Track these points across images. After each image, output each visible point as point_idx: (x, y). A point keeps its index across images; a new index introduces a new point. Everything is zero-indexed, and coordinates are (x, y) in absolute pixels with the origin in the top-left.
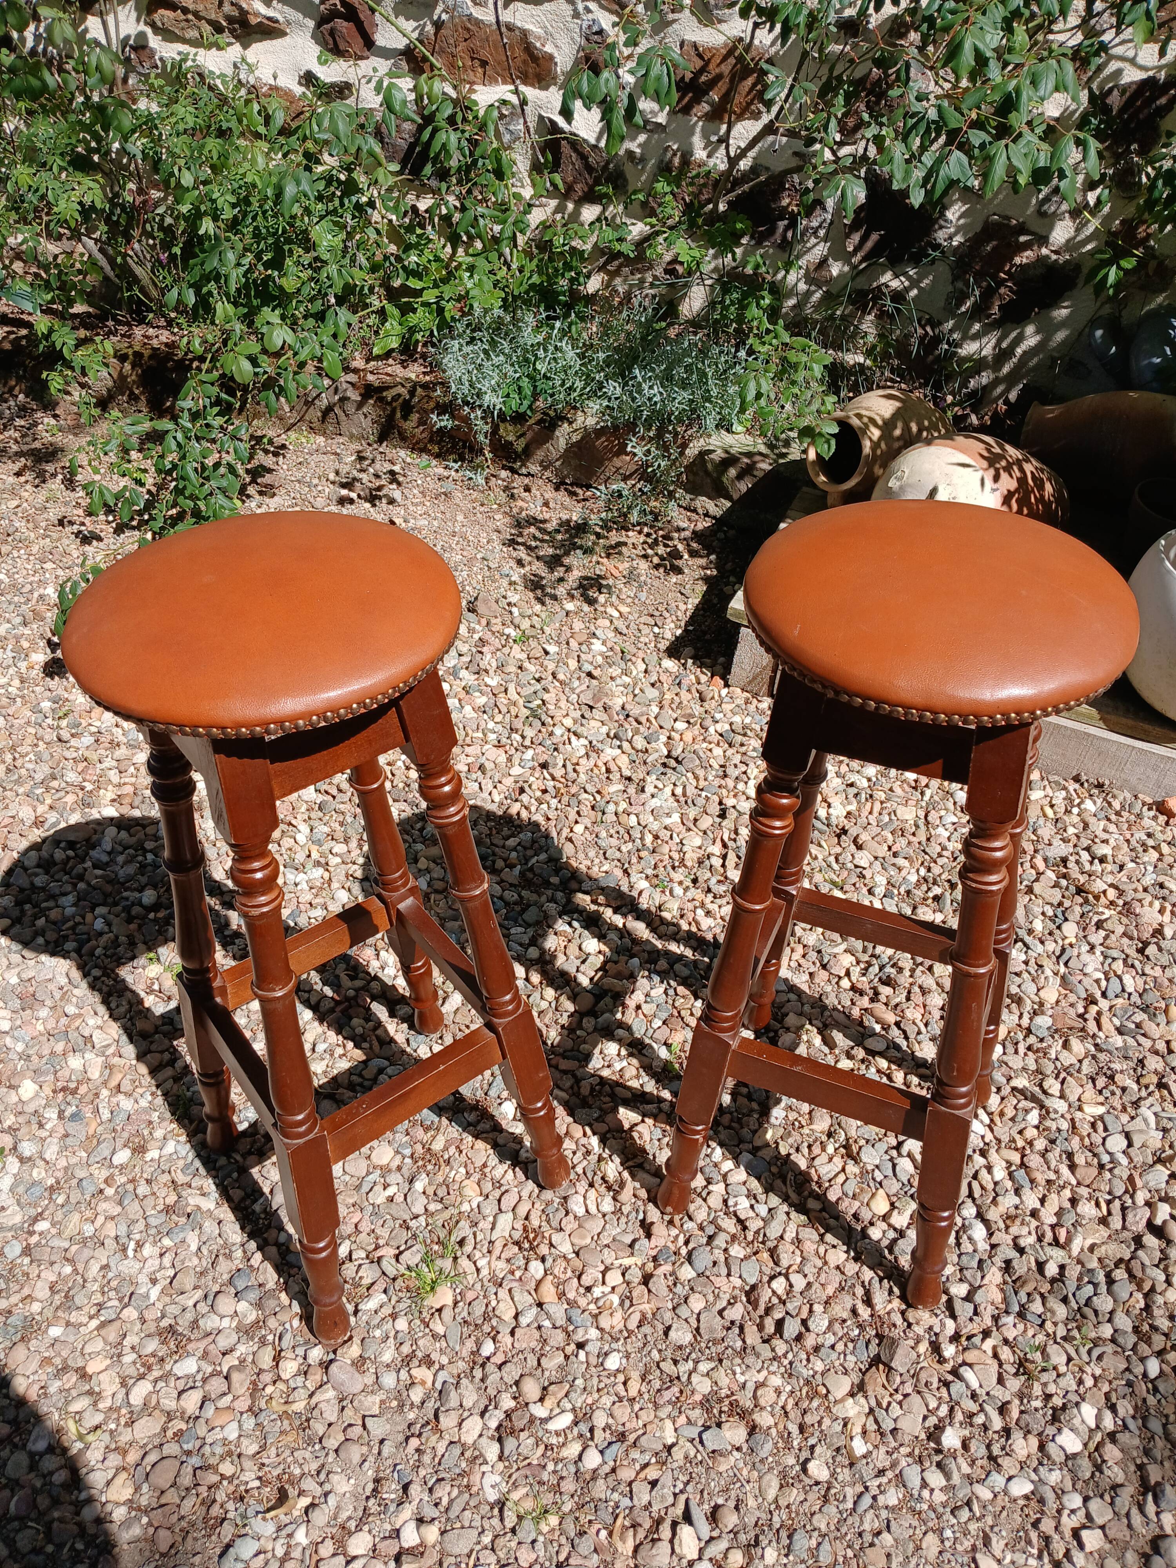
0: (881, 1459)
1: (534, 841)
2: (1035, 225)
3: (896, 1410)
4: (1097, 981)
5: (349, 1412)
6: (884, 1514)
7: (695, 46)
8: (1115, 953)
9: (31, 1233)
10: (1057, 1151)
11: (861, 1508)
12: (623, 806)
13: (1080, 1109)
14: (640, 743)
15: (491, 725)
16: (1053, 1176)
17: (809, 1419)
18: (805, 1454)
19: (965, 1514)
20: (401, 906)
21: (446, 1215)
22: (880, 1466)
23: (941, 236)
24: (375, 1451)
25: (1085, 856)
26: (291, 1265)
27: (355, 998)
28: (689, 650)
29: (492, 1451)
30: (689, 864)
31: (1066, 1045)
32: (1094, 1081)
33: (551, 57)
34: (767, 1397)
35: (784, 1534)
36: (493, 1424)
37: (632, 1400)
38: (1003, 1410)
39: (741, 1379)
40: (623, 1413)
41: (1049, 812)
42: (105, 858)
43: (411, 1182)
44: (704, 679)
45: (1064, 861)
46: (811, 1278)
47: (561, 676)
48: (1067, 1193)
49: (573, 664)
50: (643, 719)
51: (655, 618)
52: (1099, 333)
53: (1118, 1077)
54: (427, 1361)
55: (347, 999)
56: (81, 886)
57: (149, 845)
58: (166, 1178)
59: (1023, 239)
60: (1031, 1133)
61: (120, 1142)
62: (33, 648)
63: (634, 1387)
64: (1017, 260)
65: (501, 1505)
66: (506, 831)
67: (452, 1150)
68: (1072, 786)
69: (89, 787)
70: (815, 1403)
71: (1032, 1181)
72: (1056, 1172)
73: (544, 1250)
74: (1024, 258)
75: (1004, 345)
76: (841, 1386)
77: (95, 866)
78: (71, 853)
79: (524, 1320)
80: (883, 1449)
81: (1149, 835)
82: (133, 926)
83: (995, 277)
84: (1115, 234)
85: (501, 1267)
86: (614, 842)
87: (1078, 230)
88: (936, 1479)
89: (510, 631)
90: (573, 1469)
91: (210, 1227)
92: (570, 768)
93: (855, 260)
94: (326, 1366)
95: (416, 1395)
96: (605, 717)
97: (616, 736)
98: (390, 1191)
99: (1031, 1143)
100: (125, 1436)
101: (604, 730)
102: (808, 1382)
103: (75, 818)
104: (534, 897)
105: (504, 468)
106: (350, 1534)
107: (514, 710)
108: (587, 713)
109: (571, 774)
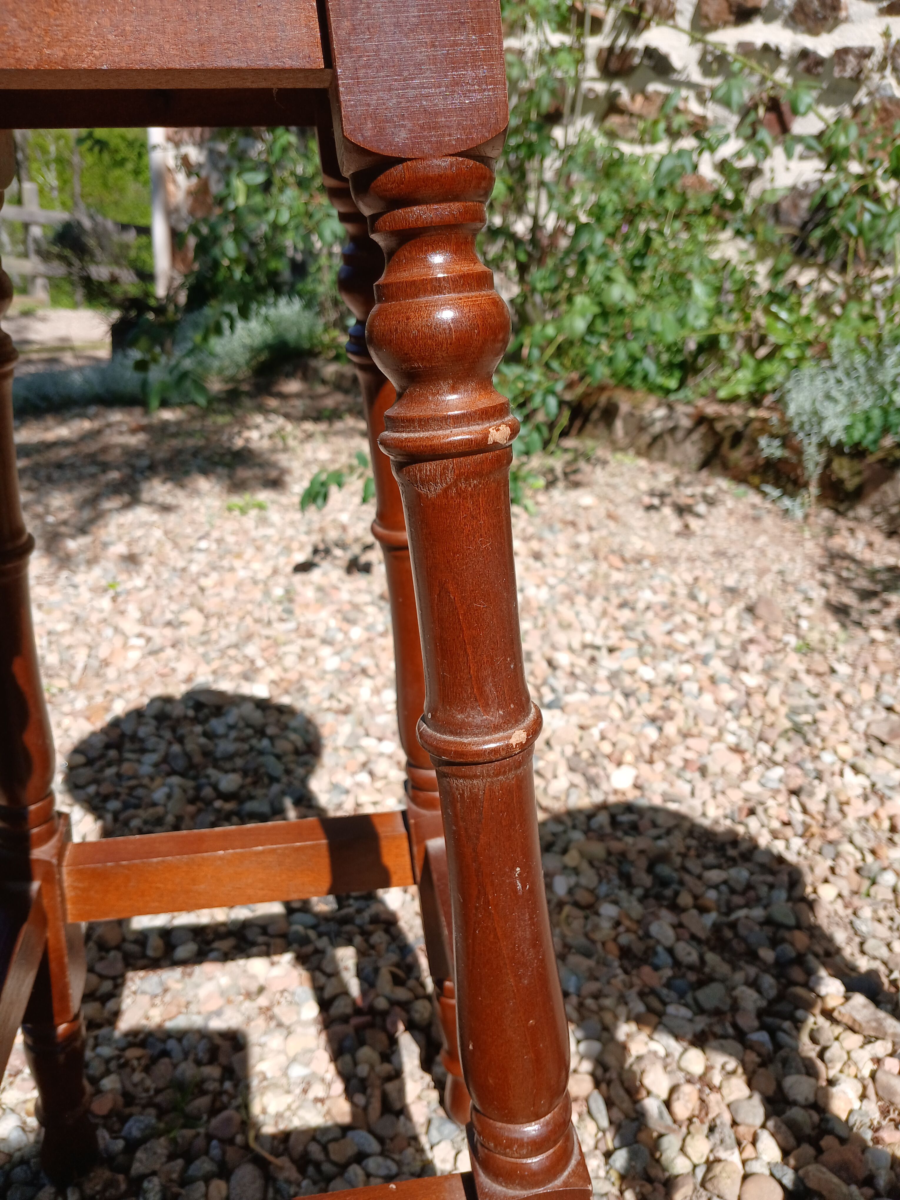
15: (733, 725)
20: (432, 844)
27: (384, 1014)
47: (848, 698)
49: (868, 691)
55: (371, 1010)
56: (176, 748)
57: (273, 731)
62: (301, 549)
77: (205, 734)
78: (192, 713)
82: (191, 809)
86: (882, 931)
89: (792, 640)
92: (834, 804)
105: (829, 507)
107: (770, 718)
108: (877, 748)
109: (834, 813)
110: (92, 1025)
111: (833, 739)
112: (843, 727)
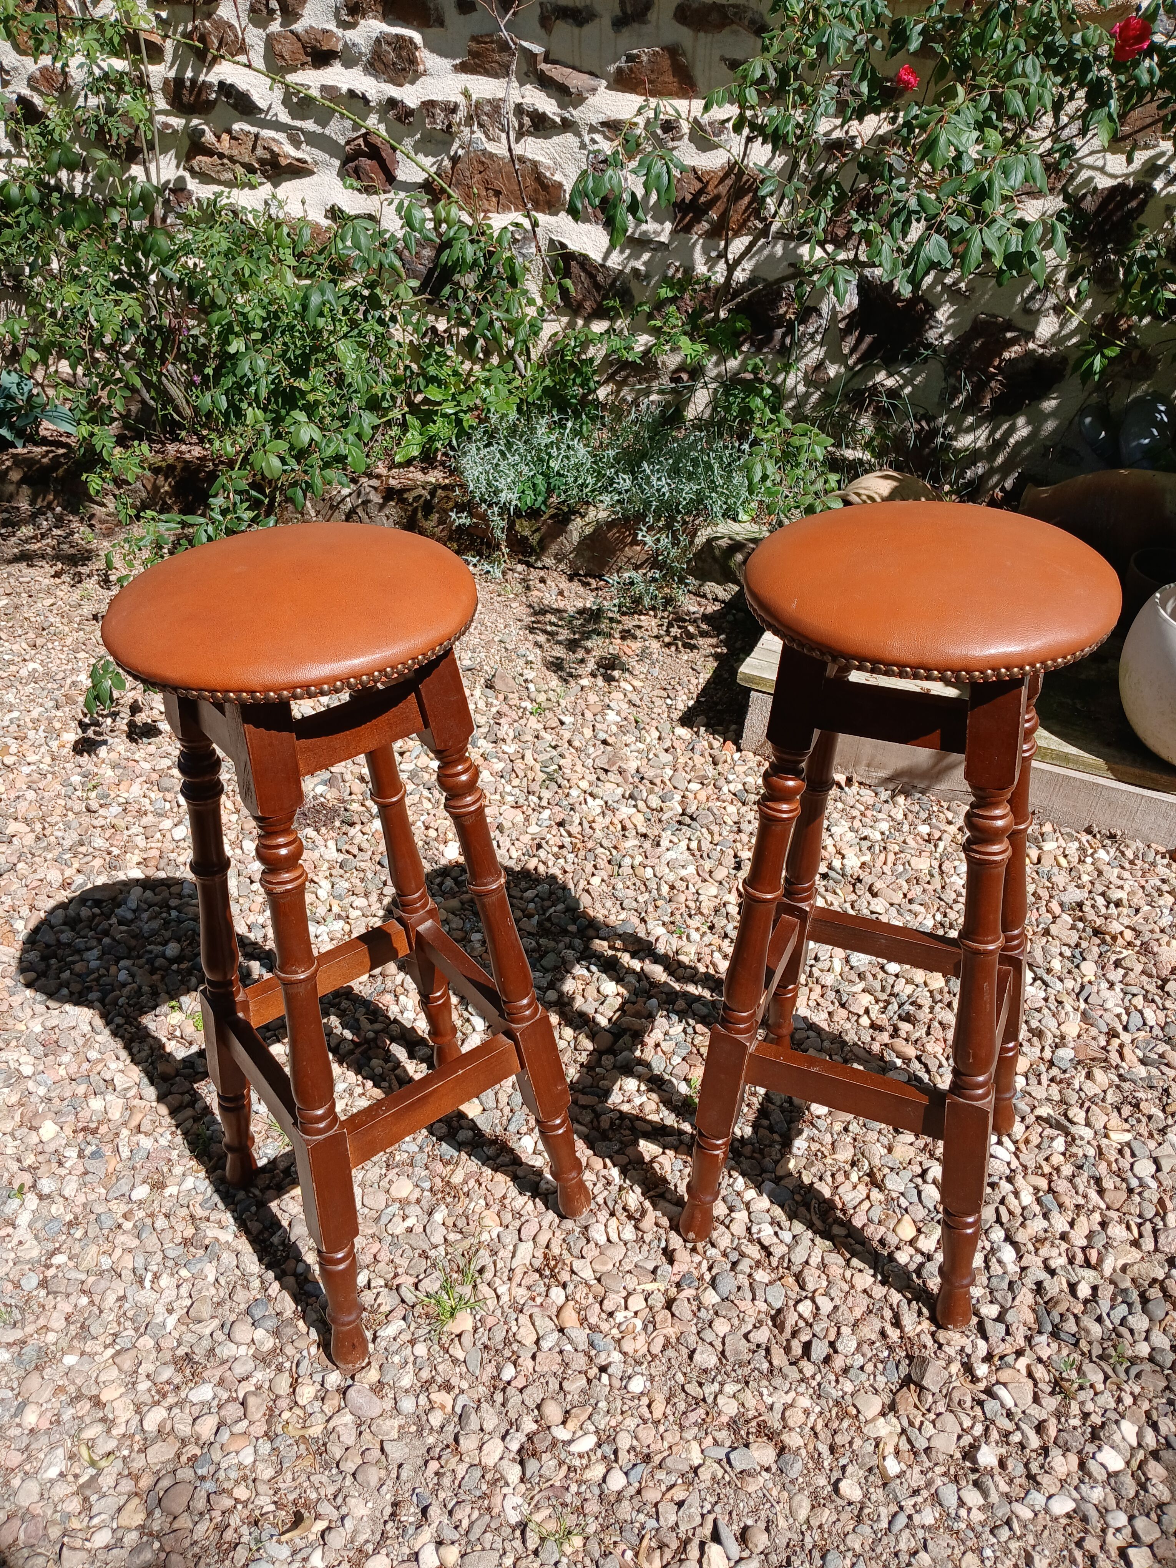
0: (916, 1478)
1: (551, 893)
2: (1021, 321)
3: (928, 1429)
4: (1118, 1016)
5: (366, 1436)
6: (920, 1533)
7: (694, 169)
8: (1135, 990)
9: (48, 1267)
10: (1085, 1177)
11: (896, 1528)
12: (639, 859)
13: (1106, 1136)
14: (655, 802)
15: (508, 788)
16: (1081, 1201)
17: (840, 1439)
18: (836, 1474)
19: (1004, 1533)
20: (421, 928)
21: (466, 1244)
22: (915, 1485)
23: (932, 335)
24: (394, 1475)
25: (1100, 901)
26: (309, 1295)
27: (374, 1040)
28: (701, 719)
29: (513, 1473)
30: (705, 911)
31: (1089, 1076)
32: (1119, 1110)
33: (560, 185)
34: (795, 1418)
35: (816, 1554)
36: (515, 1446)
37: (657, 1423)
38: (1040, 1428)
39: (769, 1401)
40: (648, 1435)
41: (1063, 862)
42: (130, 916)
43: (430, 1214)
44: (716, 744)
45: (1080, 905)
46: (837, 1302)
47: (576, 744)
48: (1097, 1217)
49: (588, 733)
50: (658, 781)
51: (668, 691)
52: (1088, 420)
53: (1143, 1105)
54: (447, 1387)
55: (367, 1041)
56: (107, 940)
57: (173, 902)
58: (184, 1212)
59: (1009, 335)
60: (1057, 1159)
61: (139, 1179)
62: (65, 727)
63: (659, 1408)
64: (1006, 355)
65: (523, 1526)
66: (523, 884)
67: (472, 1183)
68: (1085, 837)
69: (116, 851)
70: (845, 1424)
71: (1060, 1206)
72: (1085, 1197)
73: (565, 1276)
74: (1012, 353)
75: (997, 436)
76: (872, 1406)
77: (120, 923)
78: (96, 910)
79: (545, 1345)
80: (917, 1469)
81: (1164, 881)
82: (156, 977)
83: (985, 371)
84: (1098, 328)
85: (521, 1294)
86: (631, 893)
87: (1062, 326)
88: (973, 1497)
89: (527, 704)
90: (597, 1491)
91: (228, 1258)
92: (586, 825)
93: (851, 362)
94: (344, 1392)
95: (436, 1419)
96: (620, 779)
97: (631, 796)
98: (409, 1222)
99: (1058, 1170)
100: (138, 1463)
101: (620, 791)
102: (837, 1403)
103: (100, 881)
104: (552, 944)
105: (520, 562)
106: (367, 1557)
107: (531, 775)
108: (603, 776)
109: (588, 831)
110: (196, 1119)
111: (574, 778)
112: (579, 768)
